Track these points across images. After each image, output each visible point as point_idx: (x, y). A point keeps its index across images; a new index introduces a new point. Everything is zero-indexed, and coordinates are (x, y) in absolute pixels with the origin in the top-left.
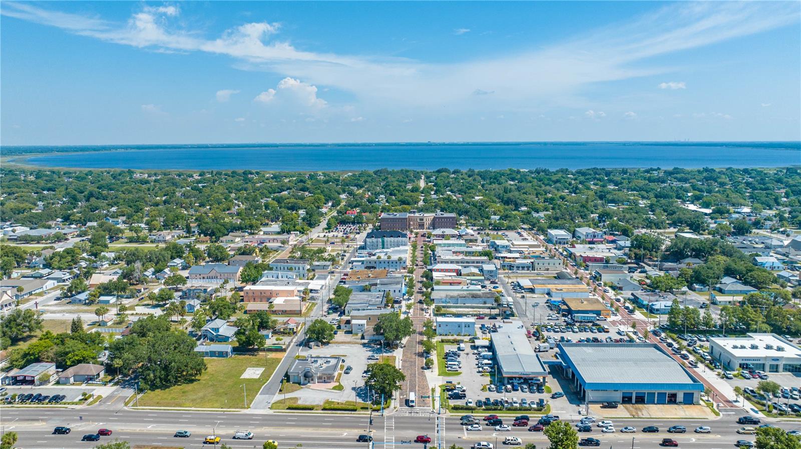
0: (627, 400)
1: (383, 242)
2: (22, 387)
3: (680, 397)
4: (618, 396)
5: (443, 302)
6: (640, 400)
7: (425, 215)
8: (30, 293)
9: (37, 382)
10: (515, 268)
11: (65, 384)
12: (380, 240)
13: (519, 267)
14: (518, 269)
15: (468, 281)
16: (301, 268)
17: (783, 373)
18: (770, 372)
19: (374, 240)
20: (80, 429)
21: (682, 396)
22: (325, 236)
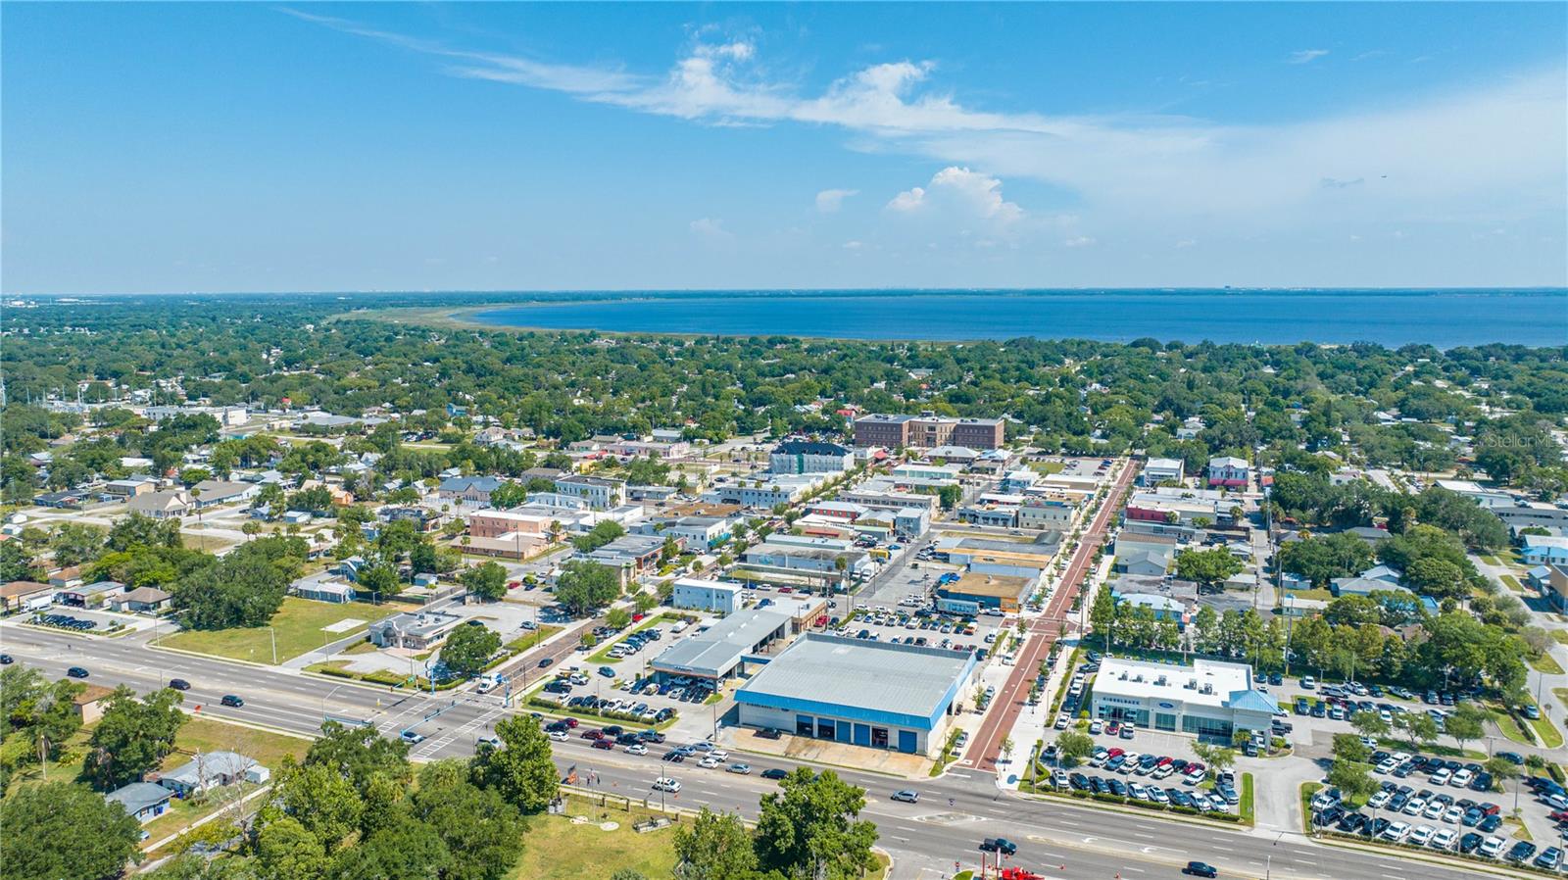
0: (803, 729)
1: (801, 461)
2: (71, 608)
3: (894, 738)
4: (790, 720)
5: (761, 562)
6: (827, 732)
7: (940, 421)
8: (220, 501)
9: (87, 605)
10: (980, 520)
11: (116, 611)
12: (795, 458)
13: (988, 519)
14: (987, 523)
15: (856, 534)
16: (600, 492)
17: (1183, 733)
18: (1157, 728)
19: (784, 456)
20: (65, 661)
21: (897, 736)
22: (743, 449)
